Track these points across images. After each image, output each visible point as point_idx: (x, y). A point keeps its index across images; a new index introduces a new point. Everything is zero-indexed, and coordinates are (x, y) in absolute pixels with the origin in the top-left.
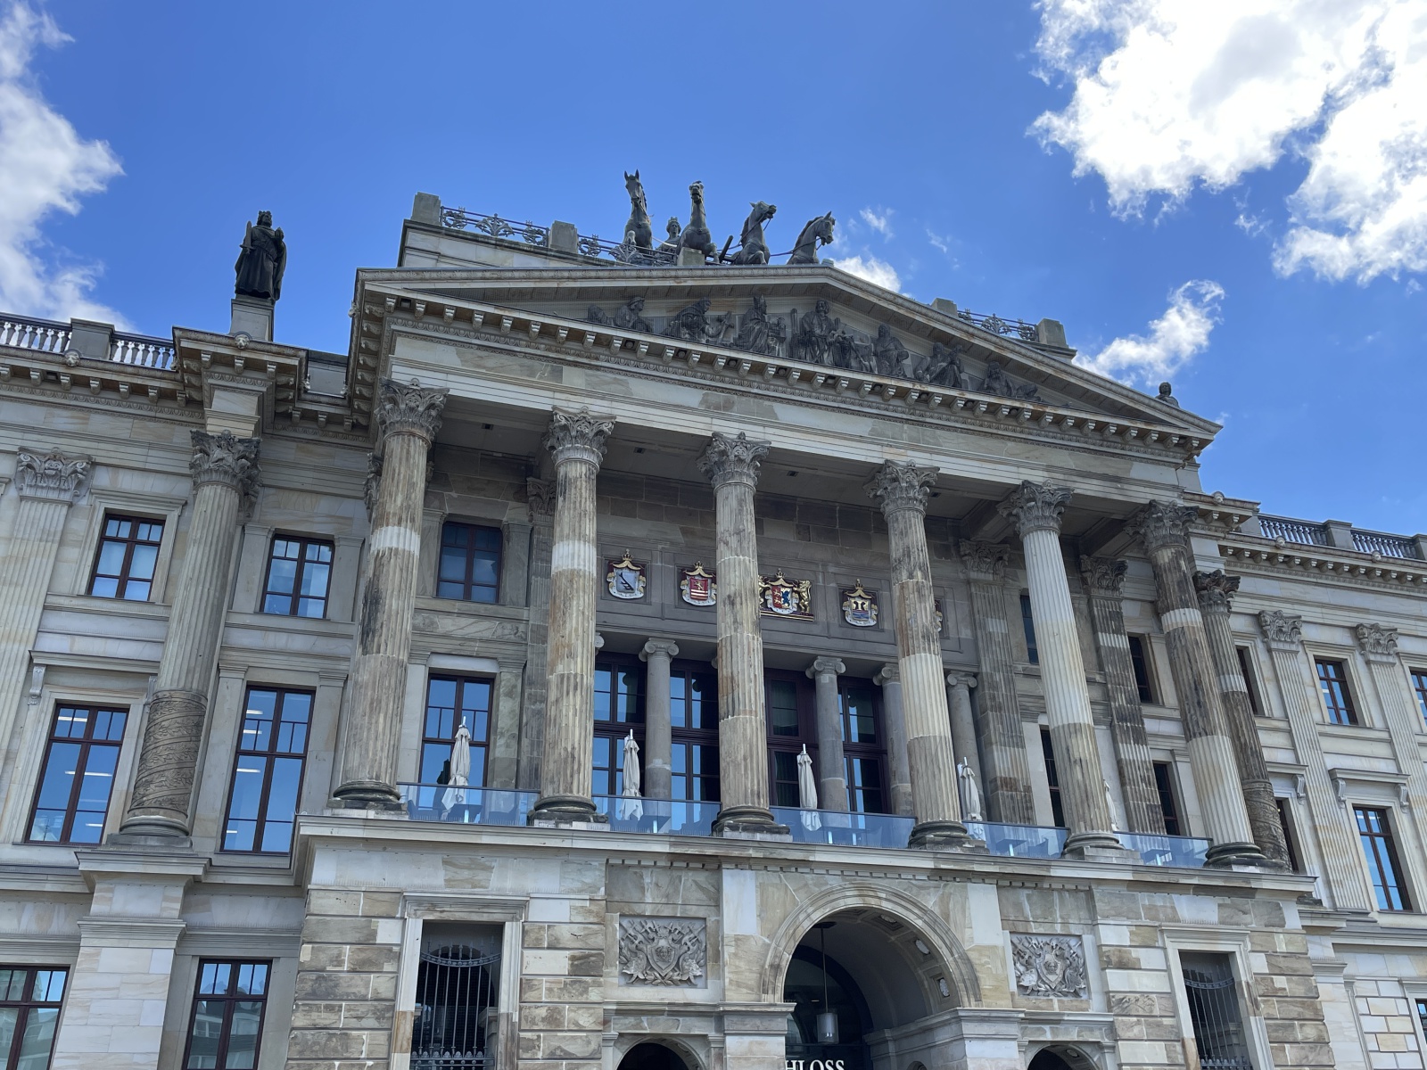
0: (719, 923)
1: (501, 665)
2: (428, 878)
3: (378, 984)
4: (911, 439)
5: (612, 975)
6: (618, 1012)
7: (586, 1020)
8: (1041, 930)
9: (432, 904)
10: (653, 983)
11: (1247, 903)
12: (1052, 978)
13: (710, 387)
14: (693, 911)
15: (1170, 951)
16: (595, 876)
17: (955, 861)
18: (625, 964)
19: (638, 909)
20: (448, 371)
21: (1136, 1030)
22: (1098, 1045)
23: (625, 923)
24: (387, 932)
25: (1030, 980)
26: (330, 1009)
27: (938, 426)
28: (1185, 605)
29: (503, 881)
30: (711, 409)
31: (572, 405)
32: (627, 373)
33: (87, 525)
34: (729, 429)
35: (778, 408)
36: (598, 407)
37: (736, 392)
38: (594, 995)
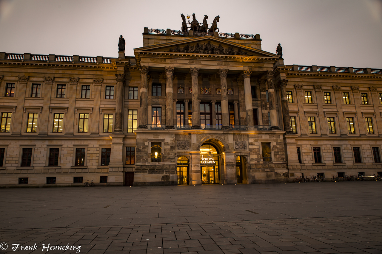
0: (191, 141)
1: (162, 105)
2: (151, 137)
3: (146, 150)
4: (224, 64)
5: (176, 148)
6: (177, 153)
7: (173, 154)
8: (240, 140)
9: (152, 140)
10: (182, 149)
11: (274, 135)
12: (241, 147)
13: (190, 60)
14: (187, 140)
15: (260, 143)
16: (173, 136)
17: (226, 132)
18: (178, 147)
19: (180, 140)
20: (149, 63)
21: (253, 153)
22: (247, 156)
23: (178, 142)
24: (146, 144)
25: (237, 147)
26: (140, 153)
27: (229, 61)
28: (271, 88)
29: (161, 137)
30: (190, 63)
31: (168, 66)
32: (176, 59)
33: (103, 89)
34: (193, 66)
35: (202, 62)
36: (172, 66)
37: (194, 60)
38: (174, 151)
